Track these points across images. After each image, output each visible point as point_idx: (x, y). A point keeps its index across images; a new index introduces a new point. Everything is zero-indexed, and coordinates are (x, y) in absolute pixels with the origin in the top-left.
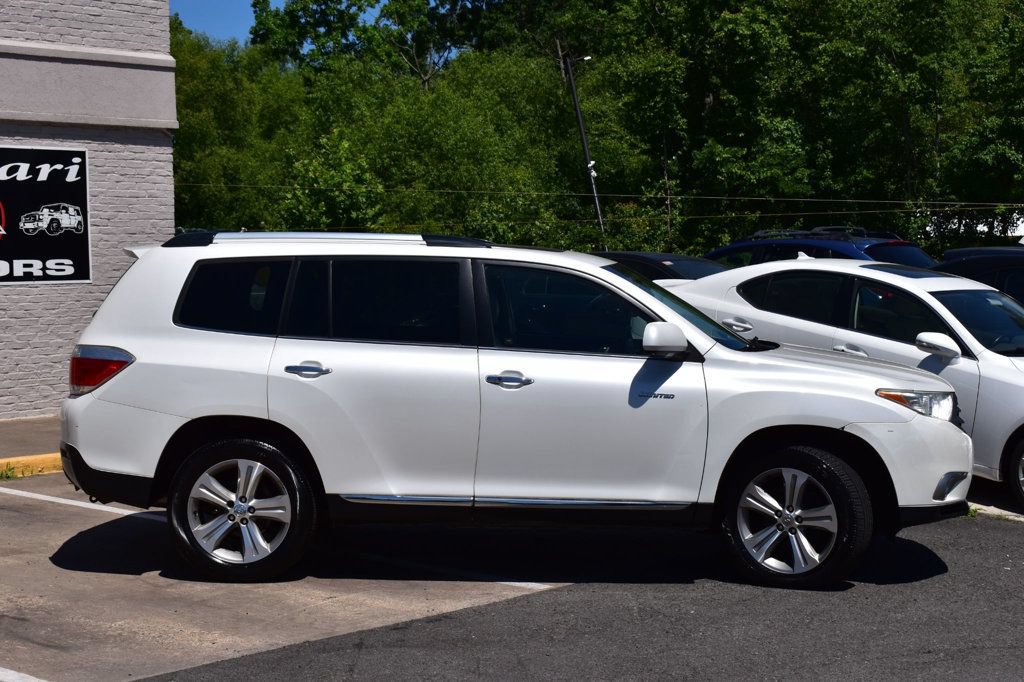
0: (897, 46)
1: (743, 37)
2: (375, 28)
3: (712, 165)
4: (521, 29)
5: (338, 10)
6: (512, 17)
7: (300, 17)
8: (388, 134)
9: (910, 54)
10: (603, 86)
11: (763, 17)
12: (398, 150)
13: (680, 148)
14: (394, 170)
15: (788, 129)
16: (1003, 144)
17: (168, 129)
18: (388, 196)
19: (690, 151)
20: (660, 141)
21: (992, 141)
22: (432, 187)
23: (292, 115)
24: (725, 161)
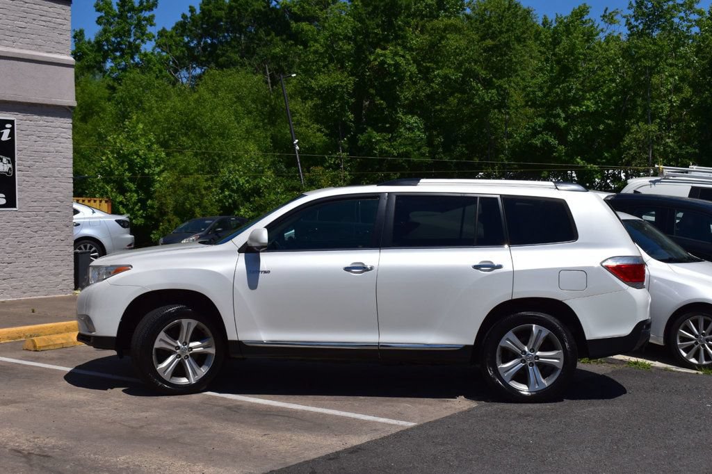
0: (483, 73)
1: (390, 65)
2: (152, 54)
3: (370, 145)
4: (242, 57)
5: (129, 42)
6: (237, 50)
7: (104, 45)
8: (168, 120)
9: (491, 78)
10: (295, 94)
11: (401, 53)
12: (174, 130)
13: (349, 133)
14: (171, 143)
15: (416, 122)
16: (547, 134)
17: (70, 107)
18: (168, 160)
19: (355, 135)
20: (336, 128)
21: (540, 132)
22: (196, 155)
23: (100, 107)
24: (378, 142)
